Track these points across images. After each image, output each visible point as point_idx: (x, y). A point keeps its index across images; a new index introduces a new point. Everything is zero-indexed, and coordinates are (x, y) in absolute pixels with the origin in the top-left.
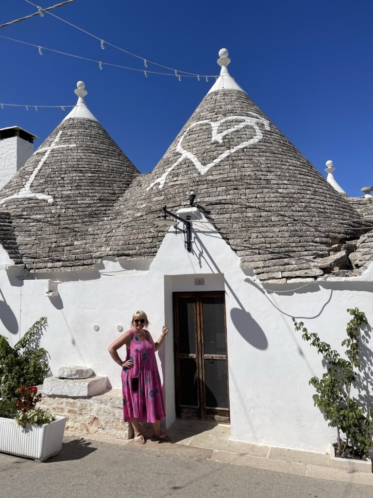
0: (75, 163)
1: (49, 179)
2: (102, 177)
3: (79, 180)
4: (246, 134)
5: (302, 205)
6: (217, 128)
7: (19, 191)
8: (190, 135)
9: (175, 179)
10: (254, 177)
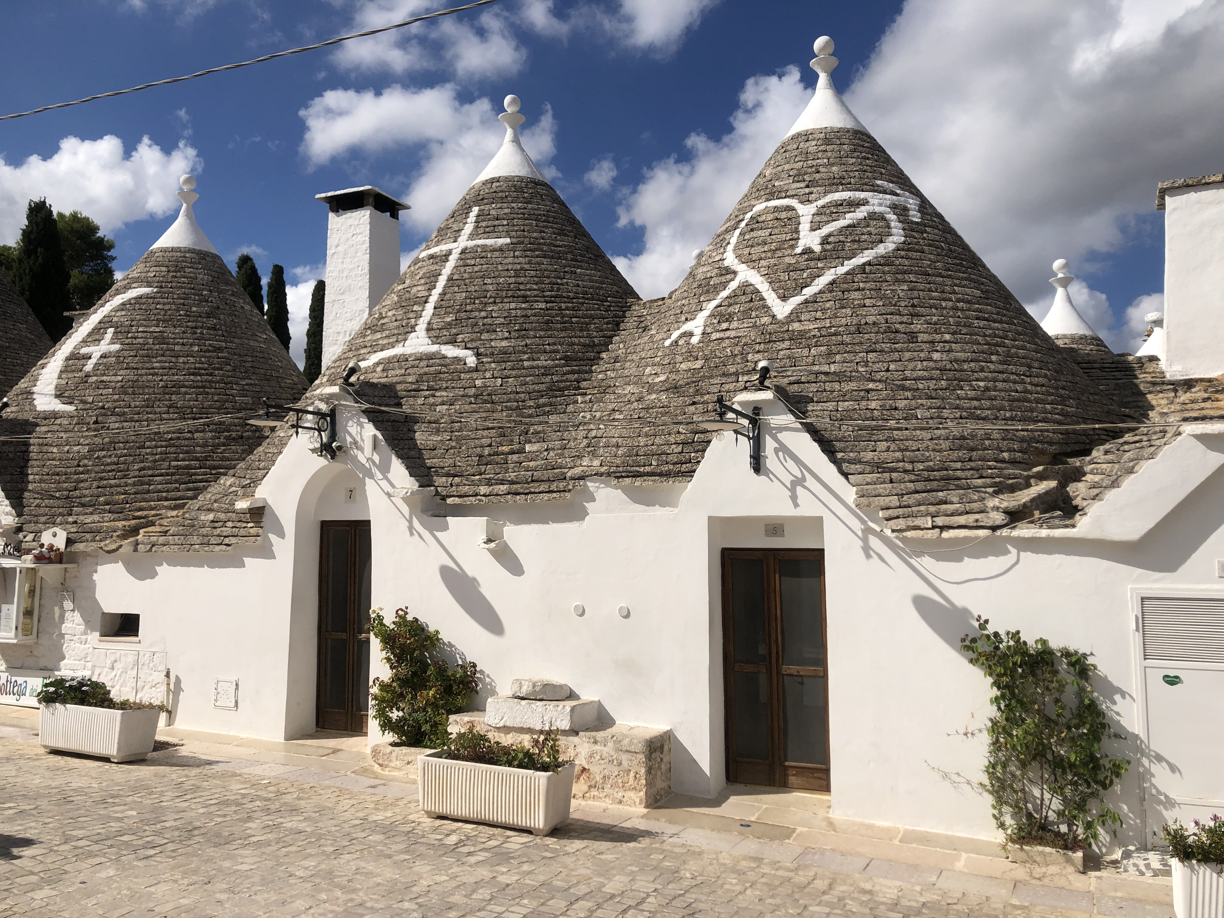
0: (512, 280)
1: (463, 315)
2: (567, 309)
3: (522, 316)
4: (870, 234)
5: (979, 387)
6: (809, 218)
7: (405, 340)
8: (752, 230)
9: (725, 326)
10: (884, 326)
